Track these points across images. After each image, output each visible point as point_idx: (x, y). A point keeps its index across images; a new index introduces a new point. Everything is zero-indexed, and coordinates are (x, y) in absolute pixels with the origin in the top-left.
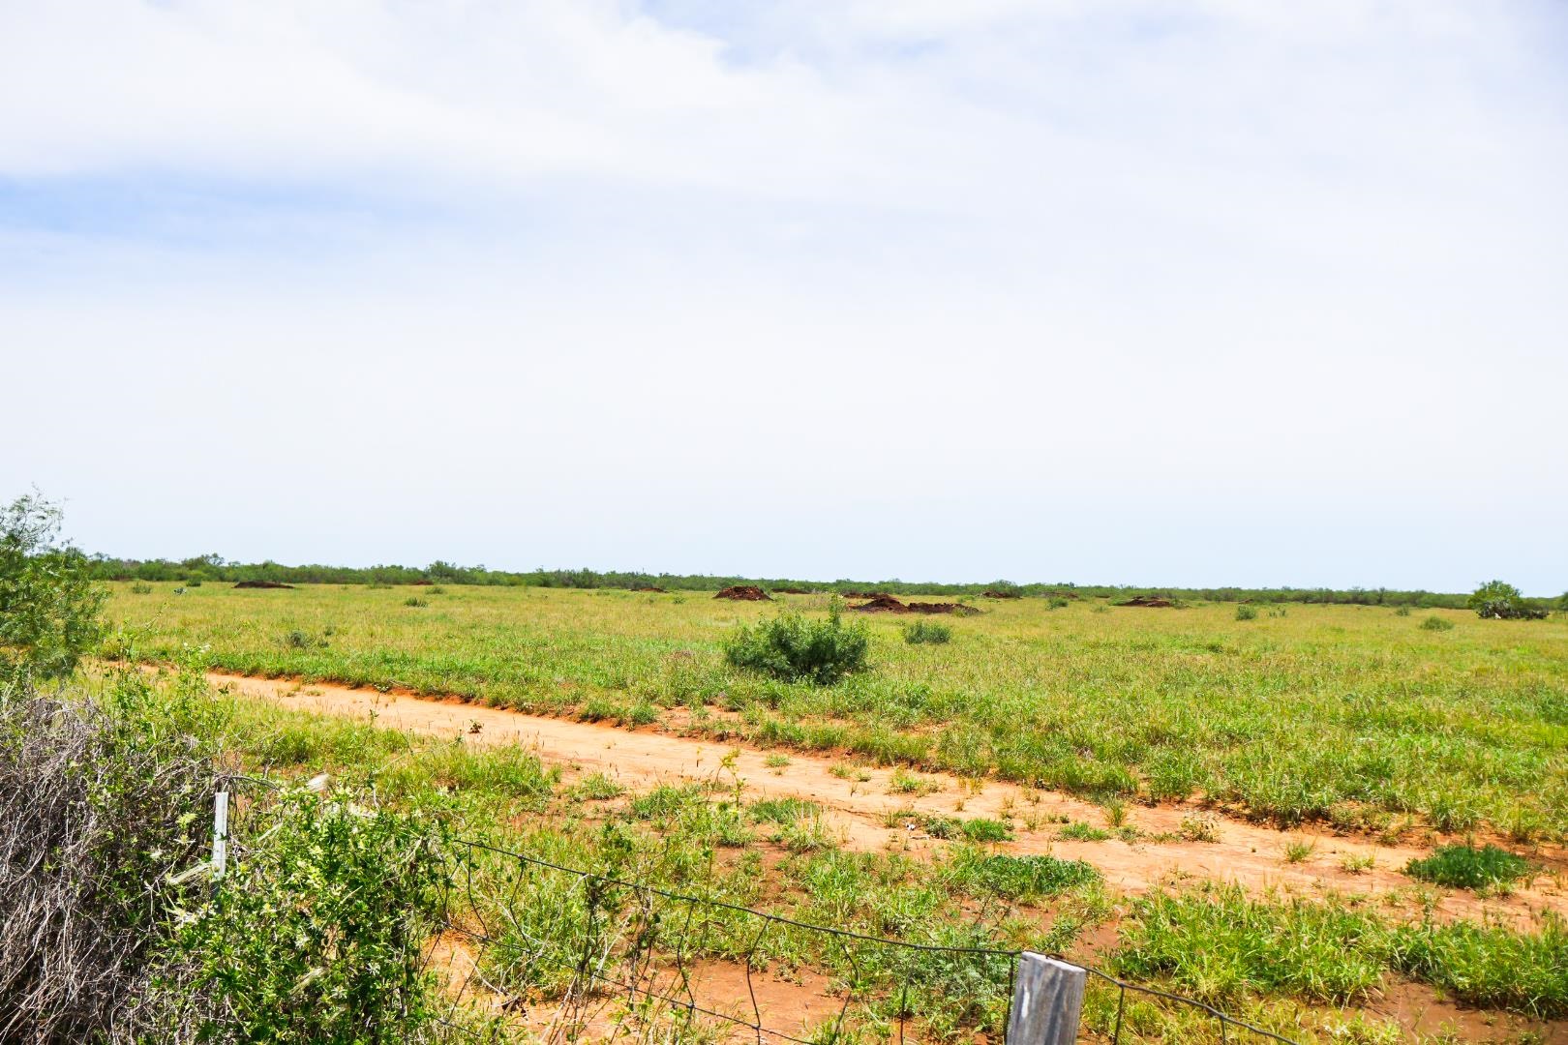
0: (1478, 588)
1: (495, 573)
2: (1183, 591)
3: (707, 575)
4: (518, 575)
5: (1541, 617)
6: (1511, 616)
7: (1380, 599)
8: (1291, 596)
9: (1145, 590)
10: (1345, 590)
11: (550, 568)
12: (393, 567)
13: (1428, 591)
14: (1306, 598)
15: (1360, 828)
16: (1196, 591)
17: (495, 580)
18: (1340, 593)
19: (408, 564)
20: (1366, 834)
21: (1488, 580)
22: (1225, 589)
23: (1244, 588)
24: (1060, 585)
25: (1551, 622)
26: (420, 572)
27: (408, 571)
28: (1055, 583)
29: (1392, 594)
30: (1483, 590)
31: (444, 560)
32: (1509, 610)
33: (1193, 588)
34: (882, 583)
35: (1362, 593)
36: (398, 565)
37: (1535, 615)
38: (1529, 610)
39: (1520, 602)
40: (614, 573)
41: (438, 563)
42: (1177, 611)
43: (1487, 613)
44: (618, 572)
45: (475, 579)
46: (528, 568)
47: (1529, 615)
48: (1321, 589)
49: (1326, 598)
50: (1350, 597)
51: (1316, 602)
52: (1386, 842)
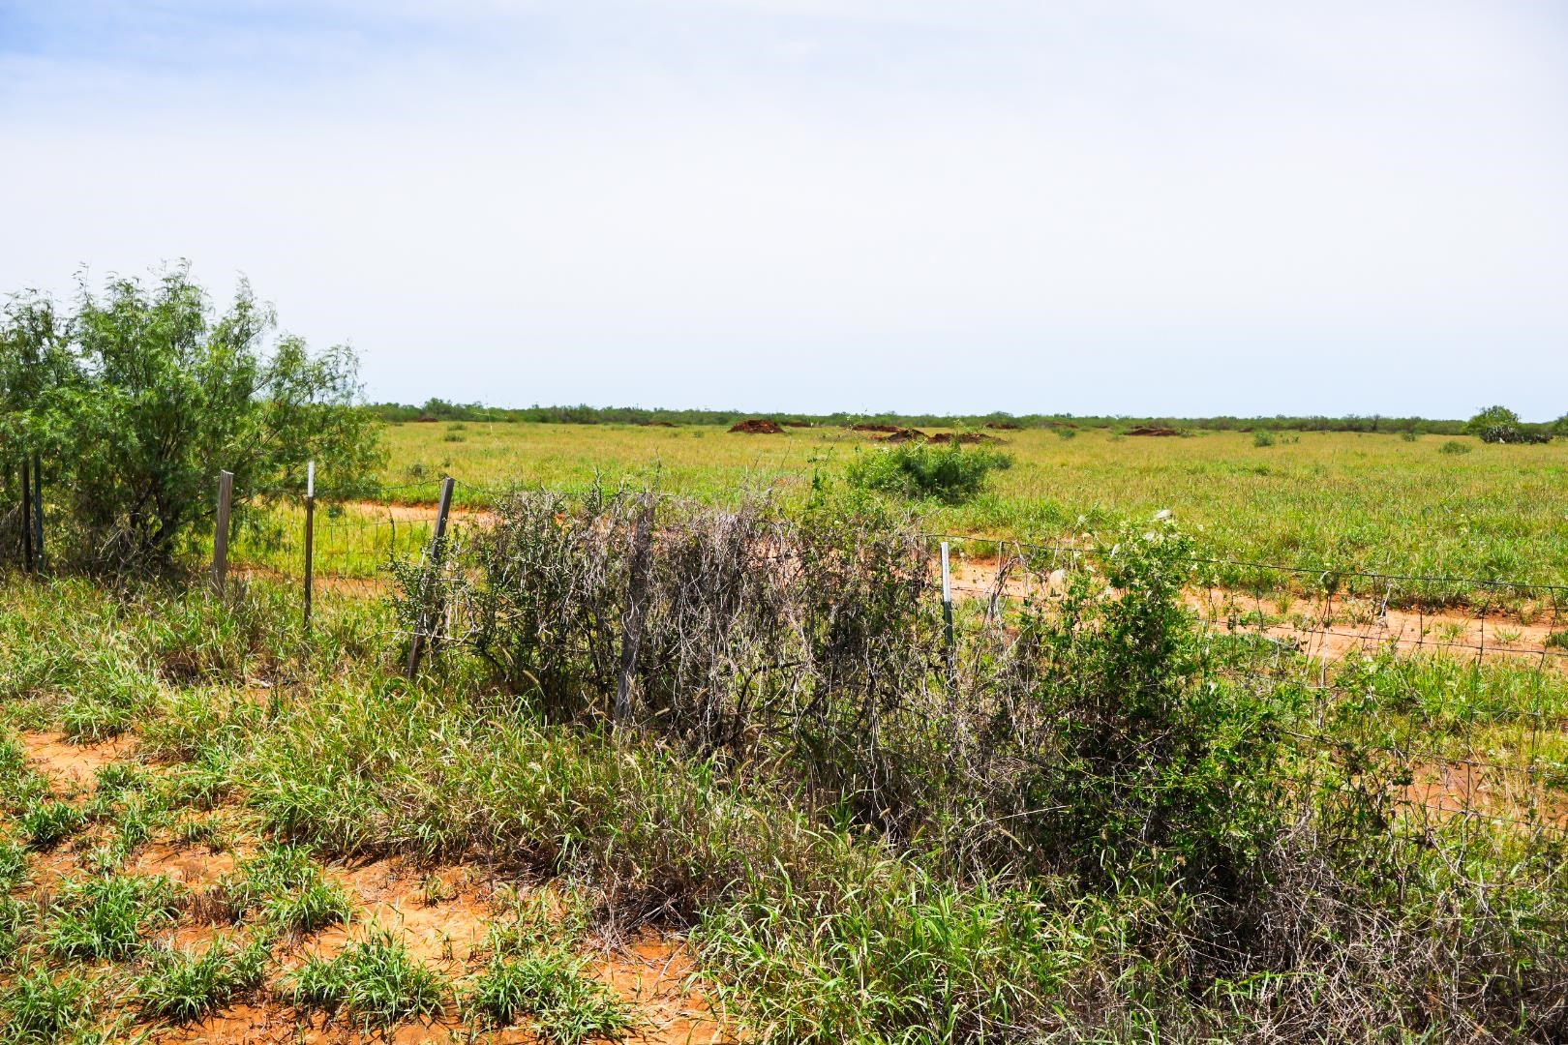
0: (1478, 413)
1: (492, 410)
2: (1180, 420)
3: (702, 409)
4: (515, 411)
5: (1545, 441)
6: (1515, 440)
7: (1375, 426)
8: (1286, 425)
9: (1141, 420)
10: (1340, 417)
11: (545, 405)
12: (389, 404)
13: (1422, 418)
14: (1301, 425)
15: (1498, 612)
16: (1192, 421)
17: (493, 416)
18: (1336, 420)
19: (404, 401)
20: (1504, 616)
21: (1489, 406)
22: (1220, 418)
23: (1239, 416)
24: (1056, 416)
25: (1554, 445)
26: (417, 409)
27: (405, 408)
28: (1052, 414)
29: (1386, 421)
30: (1483, 416)
31: (439, 398)
32: (1513, 434)
33: (1188, 417)
34: (878, 416)
35: (1357, 420)
36: (393, 402)
37: (1539, 439)
38: (1533, 435)
39: (1519, 426)
40: (610, 408)
41: (434, 400)
42: (1183, 440)
43: (1490, 437)
44: (614, 408)
45: (472, 416)
46: (525, 405)
47: (1533, 439)
48: (1316, 417)
49: (1321, 426)
50: (1345, 424)
51: (1312, 430)
52: (1522, 621)
